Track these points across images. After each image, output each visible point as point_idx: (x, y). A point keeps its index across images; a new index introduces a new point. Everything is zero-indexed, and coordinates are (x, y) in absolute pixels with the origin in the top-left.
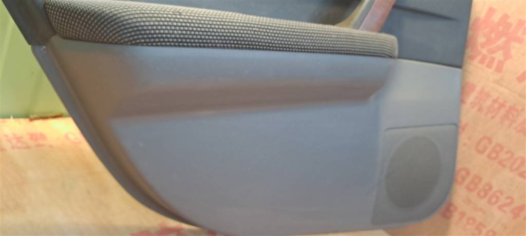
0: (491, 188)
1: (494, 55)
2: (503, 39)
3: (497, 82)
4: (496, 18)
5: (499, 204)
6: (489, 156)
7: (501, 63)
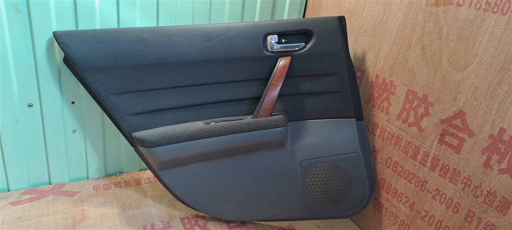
0: (397, 192)
1: (384, 104)
2: (386, 94)
3: (388, 121)
4: (380, 80)
5: (403, 201)
6: (392, 170)
7: (388, 109)
